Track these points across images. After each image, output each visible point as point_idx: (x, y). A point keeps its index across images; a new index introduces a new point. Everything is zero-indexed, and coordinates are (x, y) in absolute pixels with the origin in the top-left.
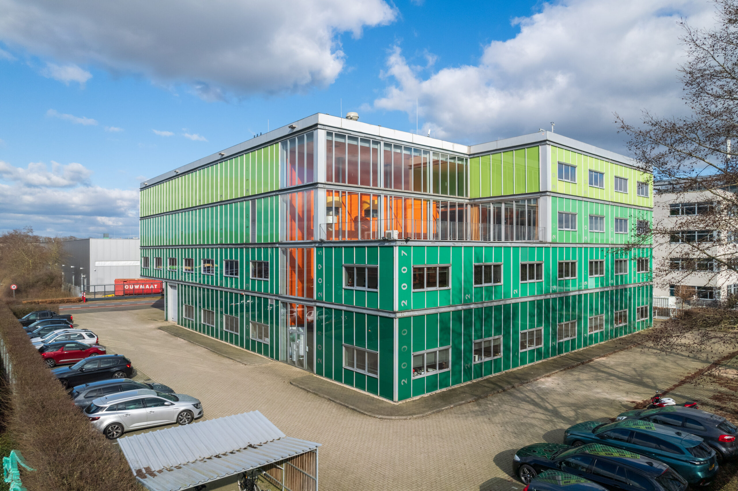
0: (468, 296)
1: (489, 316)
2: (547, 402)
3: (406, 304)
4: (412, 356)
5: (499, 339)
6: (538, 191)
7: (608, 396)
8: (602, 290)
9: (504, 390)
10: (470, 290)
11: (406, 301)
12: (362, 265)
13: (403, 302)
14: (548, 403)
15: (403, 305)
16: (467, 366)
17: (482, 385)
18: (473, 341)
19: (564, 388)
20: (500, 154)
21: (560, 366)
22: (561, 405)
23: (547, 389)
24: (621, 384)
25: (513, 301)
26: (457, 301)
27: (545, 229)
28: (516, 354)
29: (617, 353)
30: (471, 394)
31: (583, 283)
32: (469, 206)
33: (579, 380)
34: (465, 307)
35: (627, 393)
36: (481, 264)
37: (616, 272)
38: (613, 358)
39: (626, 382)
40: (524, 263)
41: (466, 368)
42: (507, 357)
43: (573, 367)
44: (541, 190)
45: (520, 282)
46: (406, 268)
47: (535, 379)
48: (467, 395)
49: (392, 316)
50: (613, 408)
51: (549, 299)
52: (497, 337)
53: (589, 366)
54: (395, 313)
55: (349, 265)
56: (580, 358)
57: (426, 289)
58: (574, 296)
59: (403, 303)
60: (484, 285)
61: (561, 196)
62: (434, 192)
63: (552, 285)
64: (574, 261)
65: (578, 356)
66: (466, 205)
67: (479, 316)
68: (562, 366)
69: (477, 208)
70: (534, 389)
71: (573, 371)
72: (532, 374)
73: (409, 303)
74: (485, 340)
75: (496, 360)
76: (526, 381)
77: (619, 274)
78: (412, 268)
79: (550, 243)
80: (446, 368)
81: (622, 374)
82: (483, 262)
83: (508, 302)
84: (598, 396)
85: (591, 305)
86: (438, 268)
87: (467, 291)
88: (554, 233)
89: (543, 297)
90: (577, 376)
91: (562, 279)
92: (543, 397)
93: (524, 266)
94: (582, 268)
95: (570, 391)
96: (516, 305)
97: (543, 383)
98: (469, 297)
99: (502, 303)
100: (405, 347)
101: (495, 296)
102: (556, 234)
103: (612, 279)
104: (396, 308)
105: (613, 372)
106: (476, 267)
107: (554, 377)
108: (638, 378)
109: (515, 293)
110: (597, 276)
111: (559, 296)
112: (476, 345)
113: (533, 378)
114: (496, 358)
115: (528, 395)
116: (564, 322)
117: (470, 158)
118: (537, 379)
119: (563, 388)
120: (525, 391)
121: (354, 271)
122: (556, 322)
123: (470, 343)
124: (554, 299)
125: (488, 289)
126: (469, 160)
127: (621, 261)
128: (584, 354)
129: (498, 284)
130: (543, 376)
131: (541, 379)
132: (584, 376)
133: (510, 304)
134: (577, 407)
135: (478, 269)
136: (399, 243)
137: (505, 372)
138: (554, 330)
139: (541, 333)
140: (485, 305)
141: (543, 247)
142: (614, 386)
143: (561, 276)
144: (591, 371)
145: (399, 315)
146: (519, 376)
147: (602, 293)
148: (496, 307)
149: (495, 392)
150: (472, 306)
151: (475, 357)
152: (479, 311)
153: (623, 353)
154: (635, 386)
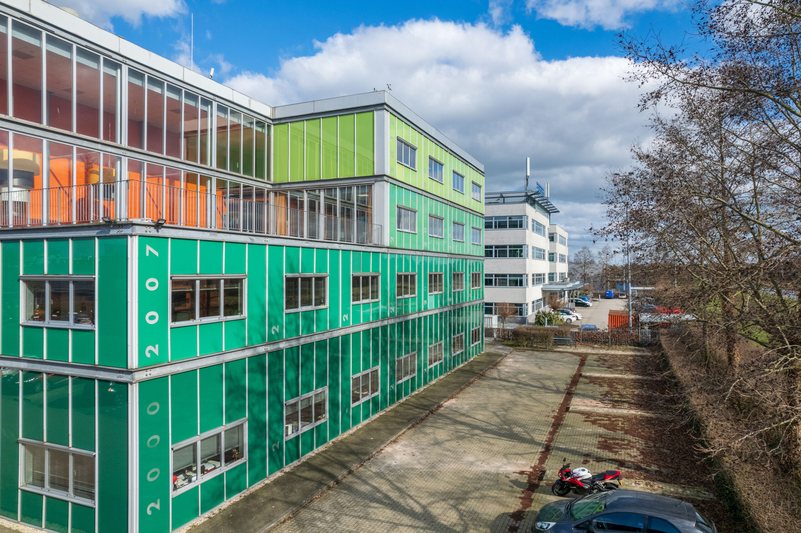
0: (276, 329)
1: (308, 358)
2: (409, 495)
3: (156, 351)
4: (171, 452)
5: (324, 392)
6: (372, 175)
7: (486, 468)
8: (441, 311)
9: (338, 482)
10: (279, 319)
11: (157, 346)
12: (61, 276)
13: (150, 348)
14: (411, 497)
15: (148, 355)
16: (275, 447)
17: (300, 477)
18: (284, 403)
19: (424, 461)
20: (319, 120)
21: (405, 421)
22: (432, 499)
23: (401, 467)
24: (492, 441)
25: (343, 332)
26: (256, 338)
27: (381, 227)
28: (347, 411)
29: (464, 391)
30: (286, 502)
31: (423, 303)
32: (272, 195)
33: (437, 443)
34: (270, 348)
35: (505, 455)
36: (296, 275)
37: (454, 289)
38: (463, 399)
39: (495, 436)
40: (357, 274)
41: (274, 450)
42: (334, 419)
43: (422, 420)
44: (376, 174)
45: (352, 303)
46: (156, 282)
47: (378, 449)
48: (278, 504)
49: (125, 378)
50: (504, 490)
51: (387, 326)
52: (320, 390)
53: (440, 415)
54: (130, 372)
55: (35, 276)
56: (425, 403)
57: (198, 320)
58: (414, 320)
59: (150, 351)
60: (301, 309)
61: (400, 184)
62: (218, 167)
63: (390, 306)
64: (413, 273)
65: (422, 400)
66: (268, 192)
67: (293, 360)
68: (409, 421)
69: (283, 197)
70: (382, 470)
71: (424, 426)
72: (372, 442)
73: (163, 350)
74: (302, 398)
75: (318, 427)
76: (367, 457)
77: (457, 290)
78: (169, 282)
79: (388, 248)
80: (238, 459)
81: (486, 424)
82: (300, 273)
83: (336, 334)
84: (474, 469)
85: (431, 329)
86: (222, 282)
87: (274, 321)
88: (392, 235)
89: (379, 324)
90: (432, 436)
91: (400, 297)
92: (399, 485)
93: (356, 279)
94: (422, 284)
95: (433, 466)
96: (346, 338)
97: (391, 456)
98: (278, 330)
99: (326, 336)
100: (157, 437)
101: (317, 326)
102: (394, 236)
103: (450, 296)
104: (134, 361)
105: (474, 421)
106: (288, 280)
107: (404, 442)
108: (506, 427)
109: (344, 320)
110: (436, 293)
111: (398, 320)
112: (288, 407)
113: (375, 448)
114: (318, 423)
115: (376, 485)
116: (403, 357)
117: (274, 125)
118: (382, 450)
119: (421, 461)
120: (371, 477)
121: (44, 288)
122: (394, 356)
123: (279, 407)
124: (393, 325)
125: (307, 316)
126: (272, 127)
127: (458, 275)
128: (428, 396)
129: (322, 307)
130: (389, 442)
131: (387, 449)
132: (441, 435)
133: (338, 337)
134: (457, 499)
135: (291, 282)
136: (140, 230)
137: (333, 442)
138: (392, 368)
139: (377, 375)
140: (302, 341)
141: (379, 253)
142: (485, 446)
143: (399, 294)
144: (447, 424)
145: (141, 376)
146: (354, 447)
147: (441, 314)
148: (318, 342)
149: (325, 488)
150: (282, 345)
151: (287, 428)
152: (292, 352)
153: (469, 389)
154: (511, 443)
